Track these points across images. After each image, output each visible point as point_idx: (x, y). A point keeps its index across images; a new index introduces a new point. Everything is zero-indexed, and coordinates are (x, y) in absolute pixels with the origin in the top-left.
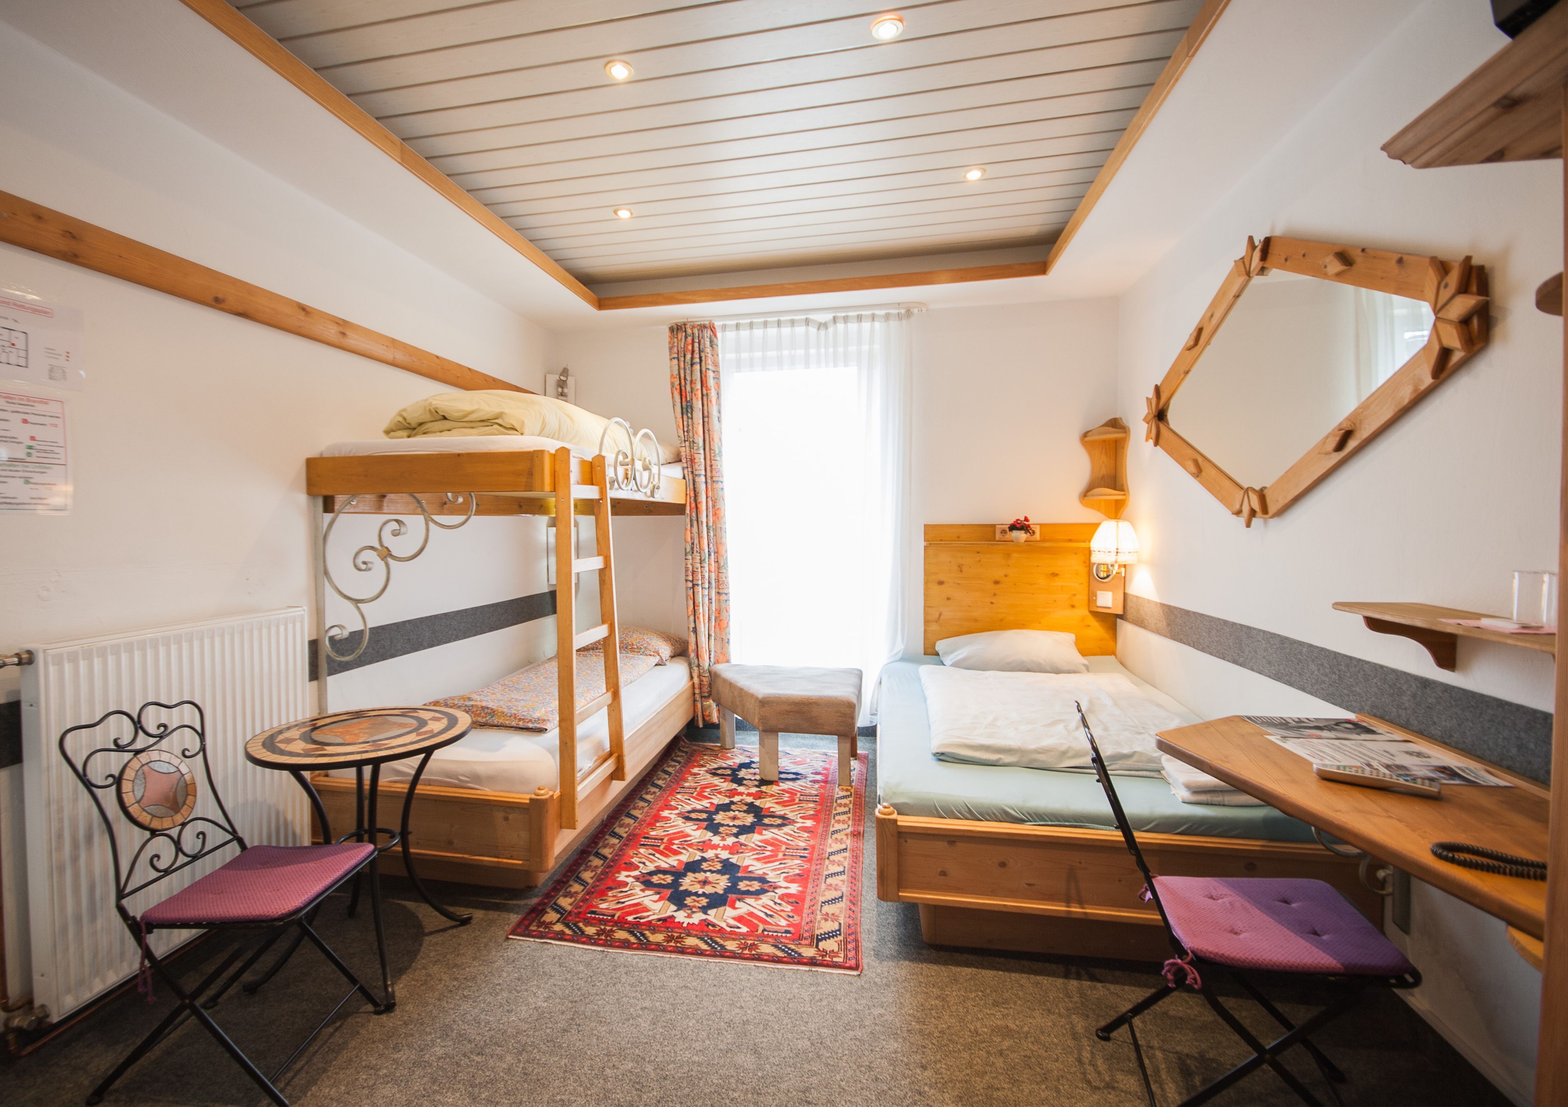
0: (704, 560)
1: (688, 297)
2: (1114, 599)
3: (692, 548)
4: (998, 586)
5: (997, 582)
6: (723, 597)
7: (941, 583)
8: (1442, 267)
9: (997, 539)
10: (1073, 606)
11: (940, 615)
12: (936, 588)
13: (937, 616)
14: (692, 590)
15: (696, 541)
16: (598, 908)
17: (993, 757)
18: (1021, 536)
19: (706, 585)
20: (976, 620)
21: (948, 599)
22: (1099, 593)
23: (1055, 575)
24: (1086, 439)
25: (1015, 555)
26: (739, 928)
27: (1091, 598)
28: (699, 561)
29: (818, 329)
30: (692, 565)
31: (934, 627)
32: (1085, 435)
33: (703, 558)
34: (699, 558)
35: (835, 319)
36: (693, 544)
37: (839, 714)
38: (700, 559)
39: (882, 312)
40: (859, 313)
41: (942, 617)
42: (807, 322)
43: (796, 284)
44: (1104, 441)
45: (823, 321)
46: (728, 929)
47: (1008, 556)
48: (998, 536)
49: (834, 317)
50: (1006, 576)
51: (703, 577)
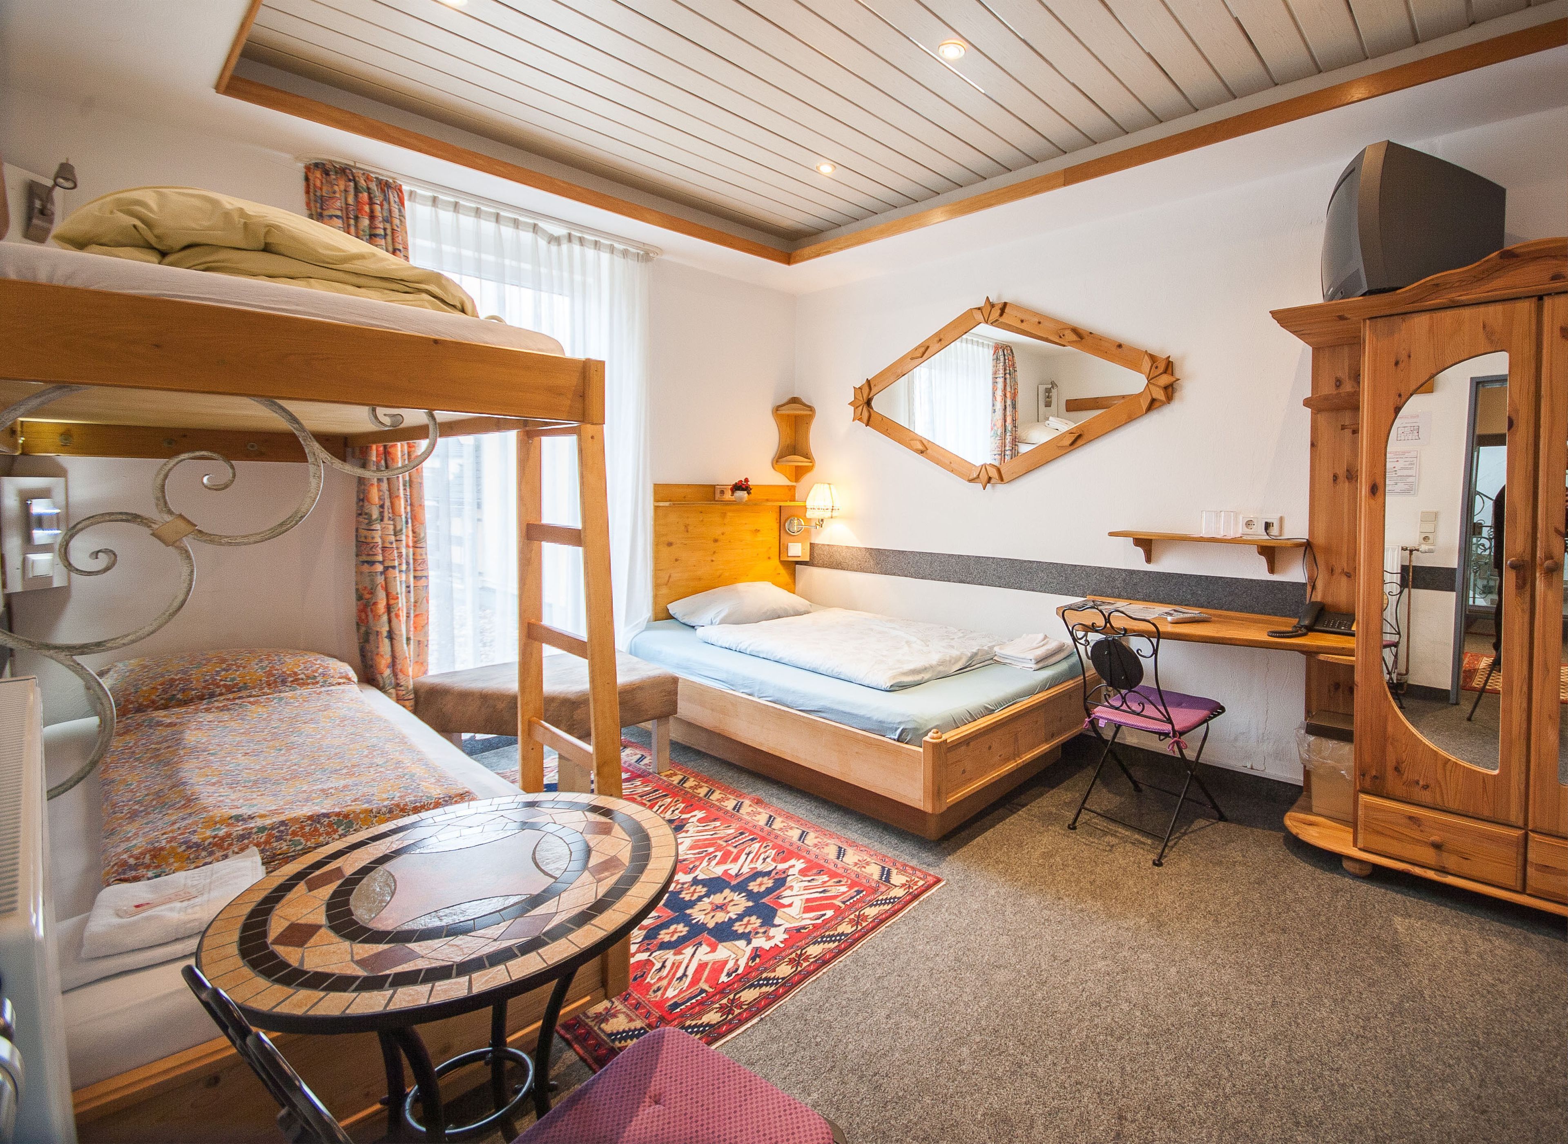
0: (401, 530)
1: (407, 139)
2: (803, 549)
3: (382, 514)
4: (717, 544)
5: (716, 541)
6: (422, 582)
7: (670, 544)
8: (1153, 358)
9: (717, 499)
10: (769, 558)
11: (670, 577)
12: (665, 550)
13: (667, 579)
14: (383, 577)
15: (387, 504)
16: (668, 999)
17: (917, 678)
18: (743, 494)
19: (404, 567)
20: (700, 579)
21: (676, 560)
22: (790, 544)
23: (757, 531)
24: (779, 412)
25: (729, 514)
26: (825, 915)
27: (782, 549)
28: (392, 533)
29: (549, 243)
30: (381, 537)
31: (664, 591)
32: (777, 408)
33: (398, 528)
34: (392, 527)
35: (570, 237)
36: (382, 506)
37: (664, 694)
38: (395, 529)
39: (619, 246)
40: (597, 239)
41: (671, 580)
42: (535, 228)
43: (569, 184)
44: (788, 415)
45: (556, 235)
46: (819, 921)
47: (724, 515)
48: (718, 496)
49: (570, 235)
50: (723, 534)
51: (400, 555)
